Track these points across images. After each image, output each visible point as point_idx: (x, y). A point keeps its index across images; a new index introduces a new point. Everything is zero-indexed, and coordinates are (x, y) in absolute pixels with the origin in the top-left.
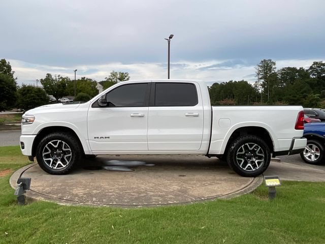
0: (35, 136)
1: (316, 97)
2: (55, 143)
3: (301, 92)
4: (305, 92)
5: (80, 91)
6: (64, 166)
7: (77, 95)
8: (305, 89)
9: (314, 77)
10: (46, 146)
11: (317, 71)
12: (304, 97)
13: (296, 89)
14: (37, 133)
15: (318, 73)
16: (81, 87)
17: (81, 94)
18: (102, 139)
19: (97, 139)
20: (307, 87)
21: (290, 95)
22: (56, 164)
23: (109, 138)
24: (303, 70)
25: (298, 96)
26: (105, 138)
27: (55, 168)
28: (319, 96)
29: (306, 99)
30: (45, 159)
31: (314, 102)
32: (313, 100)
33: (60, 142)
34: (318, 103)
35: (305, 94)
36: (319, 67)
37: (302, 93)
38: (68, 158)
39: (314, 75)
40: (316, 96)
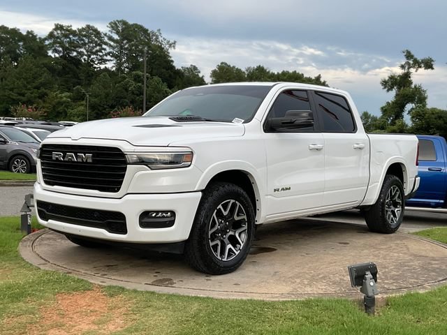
1: (65, 99)
3: (34, 85)
4: (43, 85)
8: (42, 80)
9: (57, 55)
11: (62, 44)
12: (42, 96)
13: (26, 79)
15: (65, 49)
20: (46, 76)
21: (12, 90)
24: (34, 37)
25: (28, 94)
28: (69, 97)
29: (44, 101)
31: (61, 109)
32: (60, 104)
33: (233, 203)
34: (69, 111)
35: (43, 90)
36: (66, 36)
37: (38, 88)
39: (56, 51)
40: (65, 96)
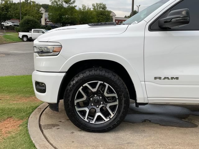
0: (64, 74)
2: (93, 86)
5: (25, 15)
6: (106, 120)
7: (22, 18)
10: (80, 89)
14: (66, 70)
16: (26, 10)
17: (27, 17)
18: (166, 80)
19: (158, 80)
22: (93, 117)
23: (177, 78)
26: (172, 78)
27: (93, 122)
30: (77, 109)
33: (101, 84)
38: (113, 108)
